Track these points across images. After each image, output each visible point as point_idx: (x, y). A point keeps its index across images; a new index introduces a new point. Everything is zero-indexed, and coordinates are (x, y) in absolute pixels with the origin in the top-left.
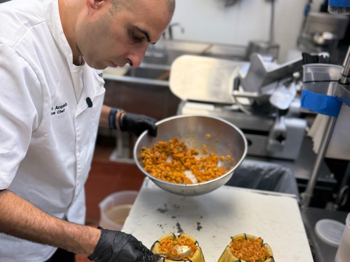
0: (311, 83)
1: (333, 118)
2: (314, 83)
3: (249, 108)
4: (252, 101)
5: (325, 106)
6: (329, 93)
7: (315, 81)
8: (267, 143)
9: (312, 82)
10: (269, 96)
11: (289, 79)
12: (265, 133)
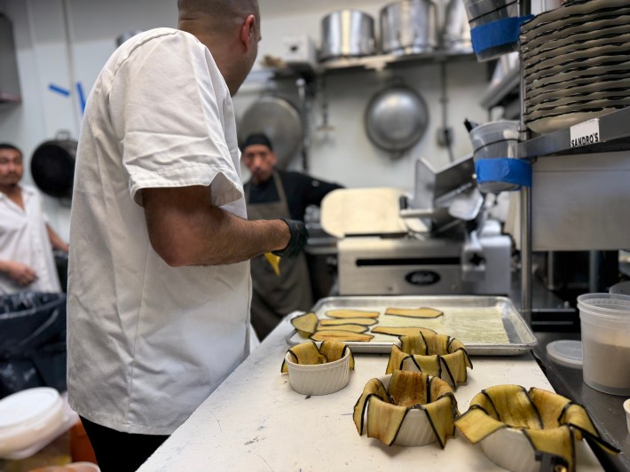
0: (482, 150)
1: (524, 188)
2: (486, 149)
3: (428, 235)
4: (429, 221)
5: (508, 172)
6: (510, 155)
7: (487, 145)
8: (460, 271)
9: (483, 147)
10: (447, 209)
11: (470, 185)
12: (456, 261)
